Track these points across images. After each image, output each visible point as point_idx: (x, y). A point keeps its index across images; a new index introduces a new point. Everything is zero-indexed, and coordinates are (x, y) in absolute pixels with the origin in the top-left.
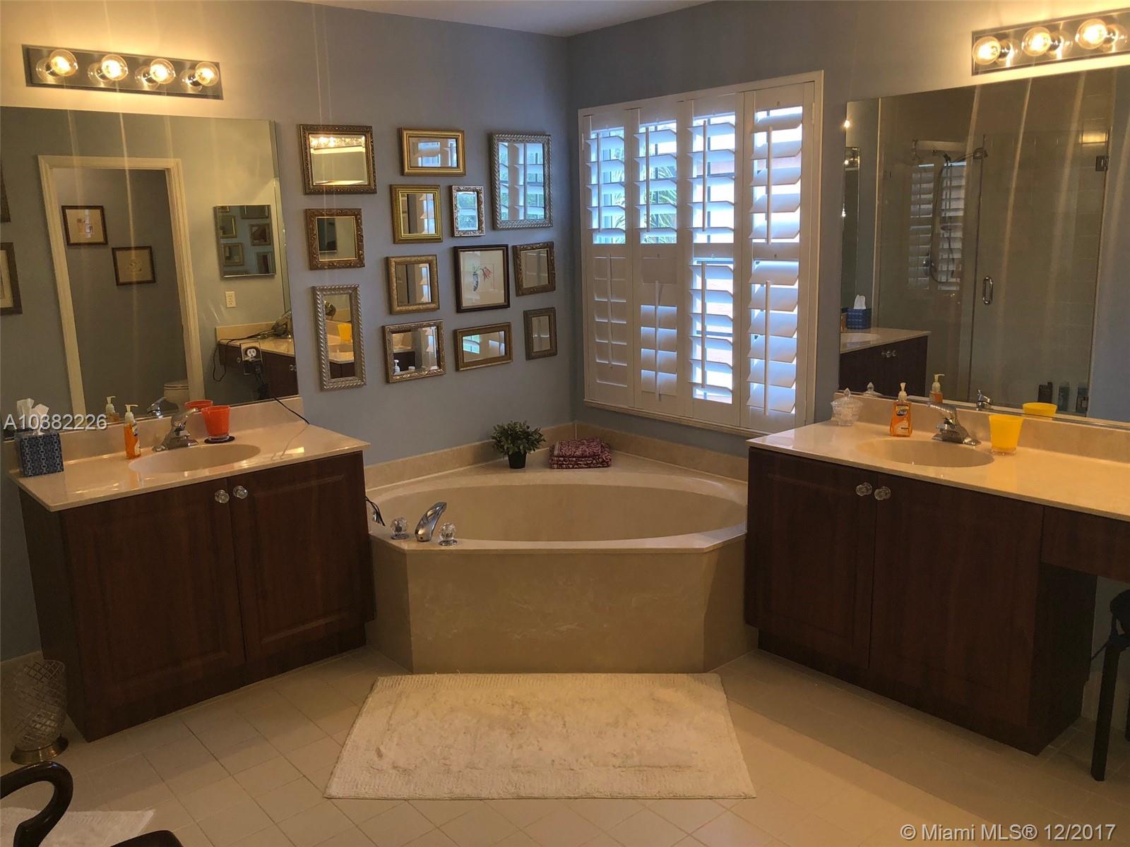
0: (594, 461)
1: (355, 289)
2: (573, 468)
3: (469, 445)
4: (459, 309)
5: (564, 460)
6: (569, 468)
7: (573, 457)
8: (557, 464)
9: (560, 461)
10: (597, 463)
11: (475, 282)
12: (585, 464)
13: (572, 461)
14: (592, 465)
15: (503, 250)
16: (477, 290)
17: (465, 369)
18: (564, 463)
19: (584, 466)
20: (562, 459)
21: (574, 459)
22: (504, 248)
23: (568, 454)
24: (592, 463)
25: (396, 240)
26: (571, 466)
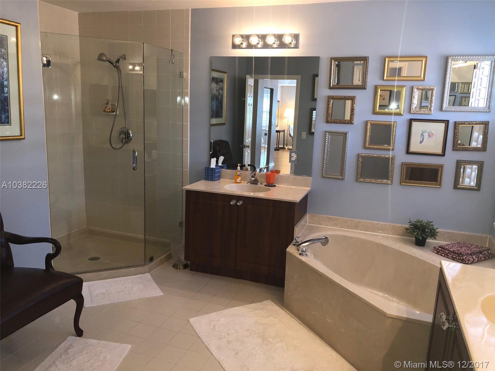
0: (458, 257)
1: (346, 134)
2: (444, 256)
3: (401, 225)
4: (408, 152)
5: (441, 250)
6: (442, 255)
7: (448, 250)
8: (437, 251)
9: (439, 250)
10: (459, 259)
11: (422, 139)
12: (452, 257)
13: (445, 252)
14: (455, 259)
15: (446, 123)
16: (422, 144)
17: (405, 184)
18: (441, 251)
19: (450, 258)
20: (440, 249)
21: (447, 252)
22: (447, 122)
23: (446, 248)
24: (456, 258)
25: (374, 113)
26: (443, 255)
